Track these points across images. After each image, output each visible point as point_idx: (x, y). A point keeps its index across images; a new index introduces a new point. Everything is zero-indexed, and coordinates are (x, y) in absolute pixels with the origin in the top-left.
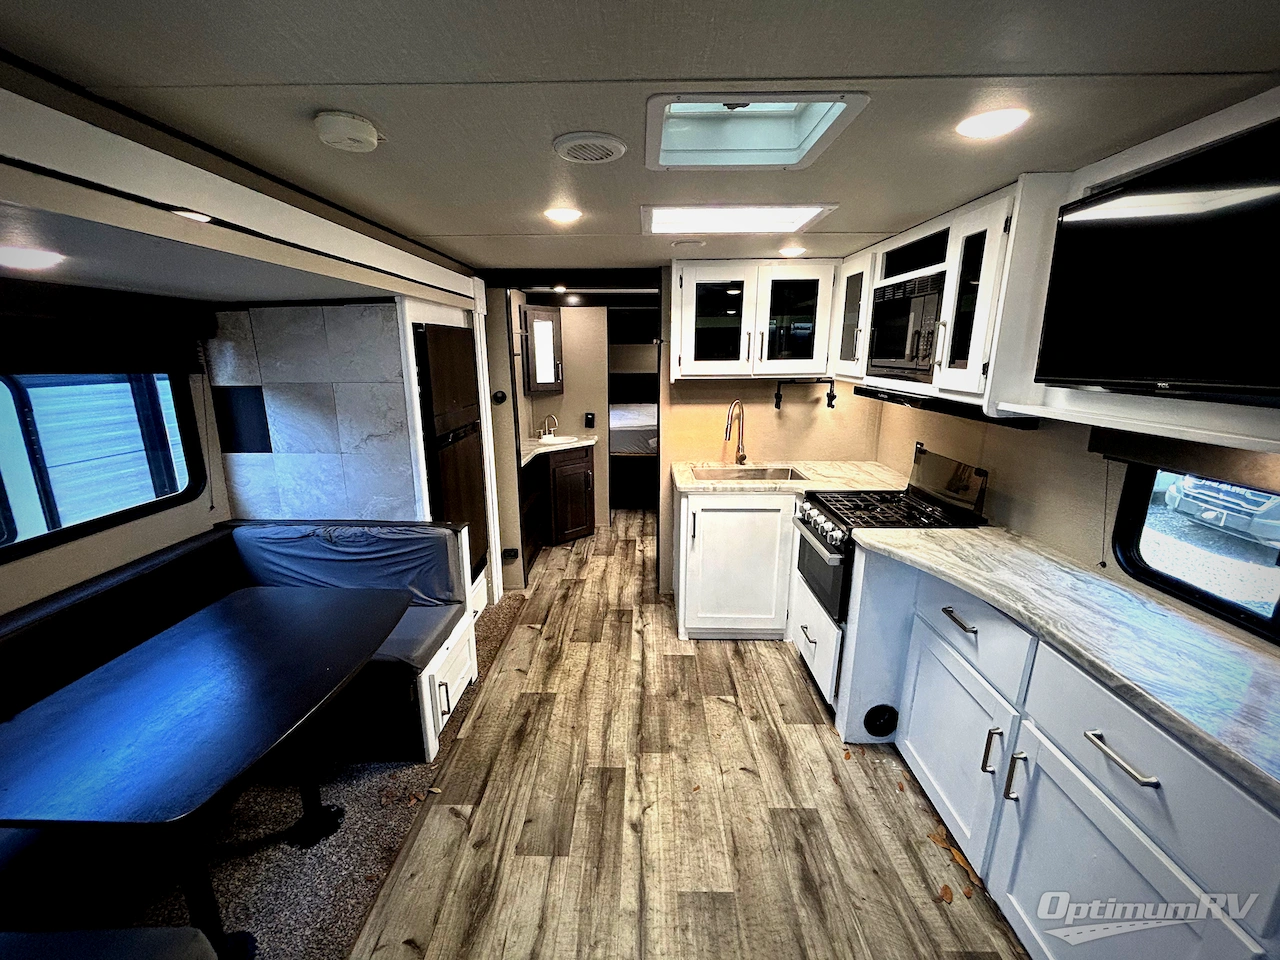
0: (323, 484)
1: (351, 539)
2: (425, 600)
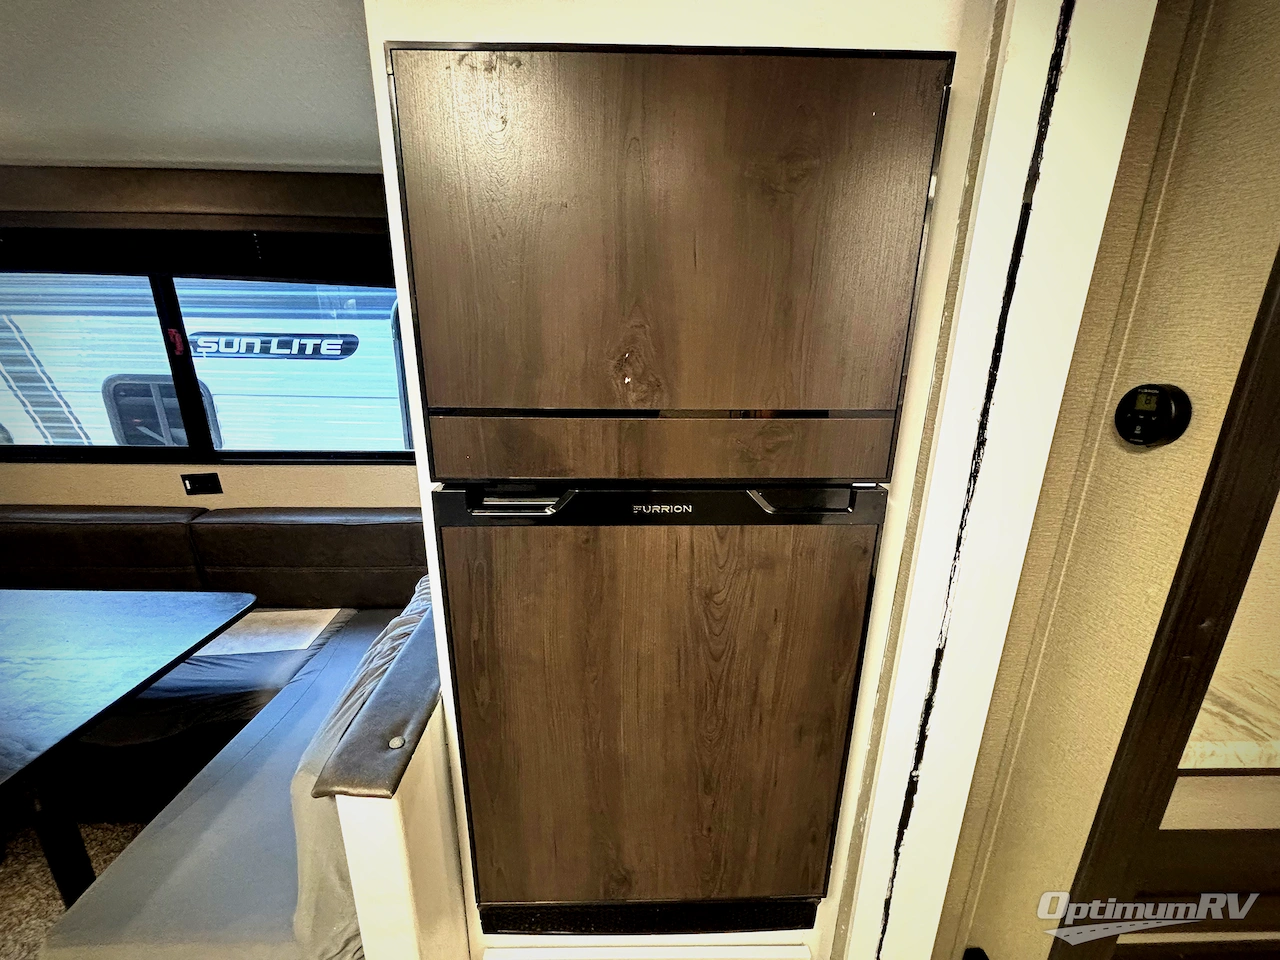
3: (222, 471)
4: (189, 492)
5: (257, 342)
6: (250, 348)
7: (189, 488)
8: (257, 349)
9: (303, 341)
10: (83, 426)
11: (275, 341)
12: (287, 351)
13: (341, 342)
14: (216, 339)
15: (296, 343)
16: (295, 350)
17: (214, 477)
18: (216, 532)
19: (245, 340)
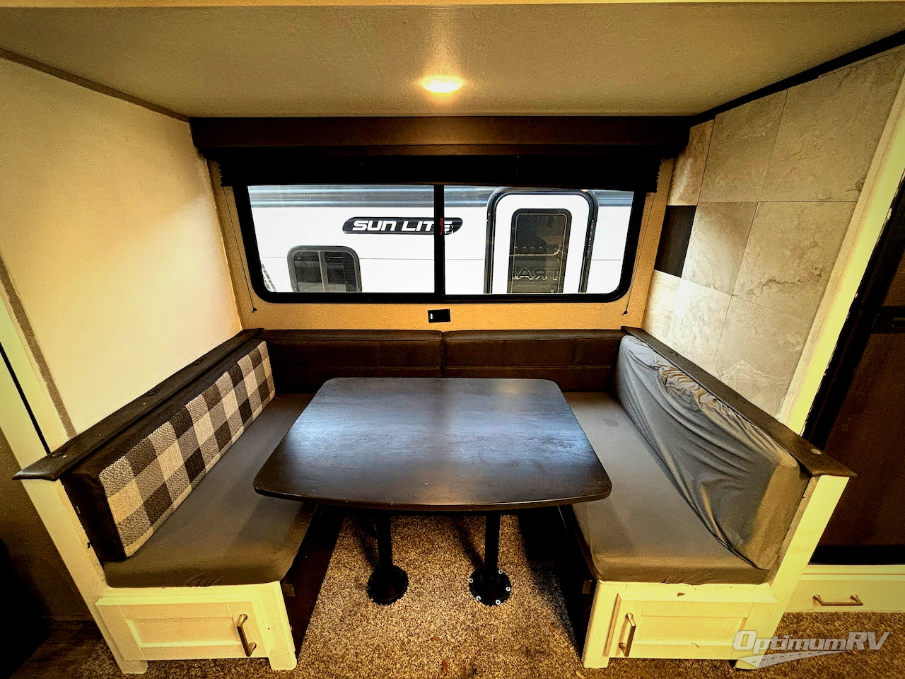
0: (704, 324)
1: (678, 393)
2: (709, 520)
3: (453, 309)
4: (430, 321)
5: (394, 223)
6: (389, 226)
7: (432, 318)
8: (393, 229)
9: (425, 223)
10: (272, 279)
11: (406, 223)
12: (413, 229)
13: (451, 223)
14: (366, 222)
15: (420, 223)
16: (419, 228)
17: (447, 312)
18: (461, 346)
19: (386, 223)
